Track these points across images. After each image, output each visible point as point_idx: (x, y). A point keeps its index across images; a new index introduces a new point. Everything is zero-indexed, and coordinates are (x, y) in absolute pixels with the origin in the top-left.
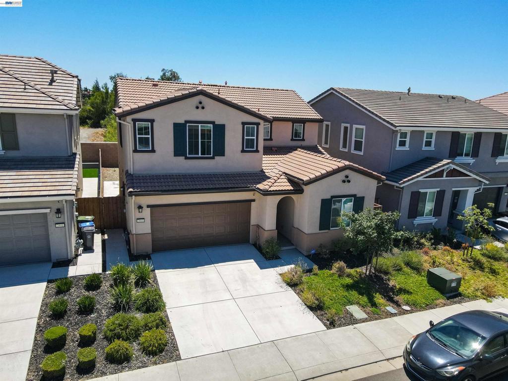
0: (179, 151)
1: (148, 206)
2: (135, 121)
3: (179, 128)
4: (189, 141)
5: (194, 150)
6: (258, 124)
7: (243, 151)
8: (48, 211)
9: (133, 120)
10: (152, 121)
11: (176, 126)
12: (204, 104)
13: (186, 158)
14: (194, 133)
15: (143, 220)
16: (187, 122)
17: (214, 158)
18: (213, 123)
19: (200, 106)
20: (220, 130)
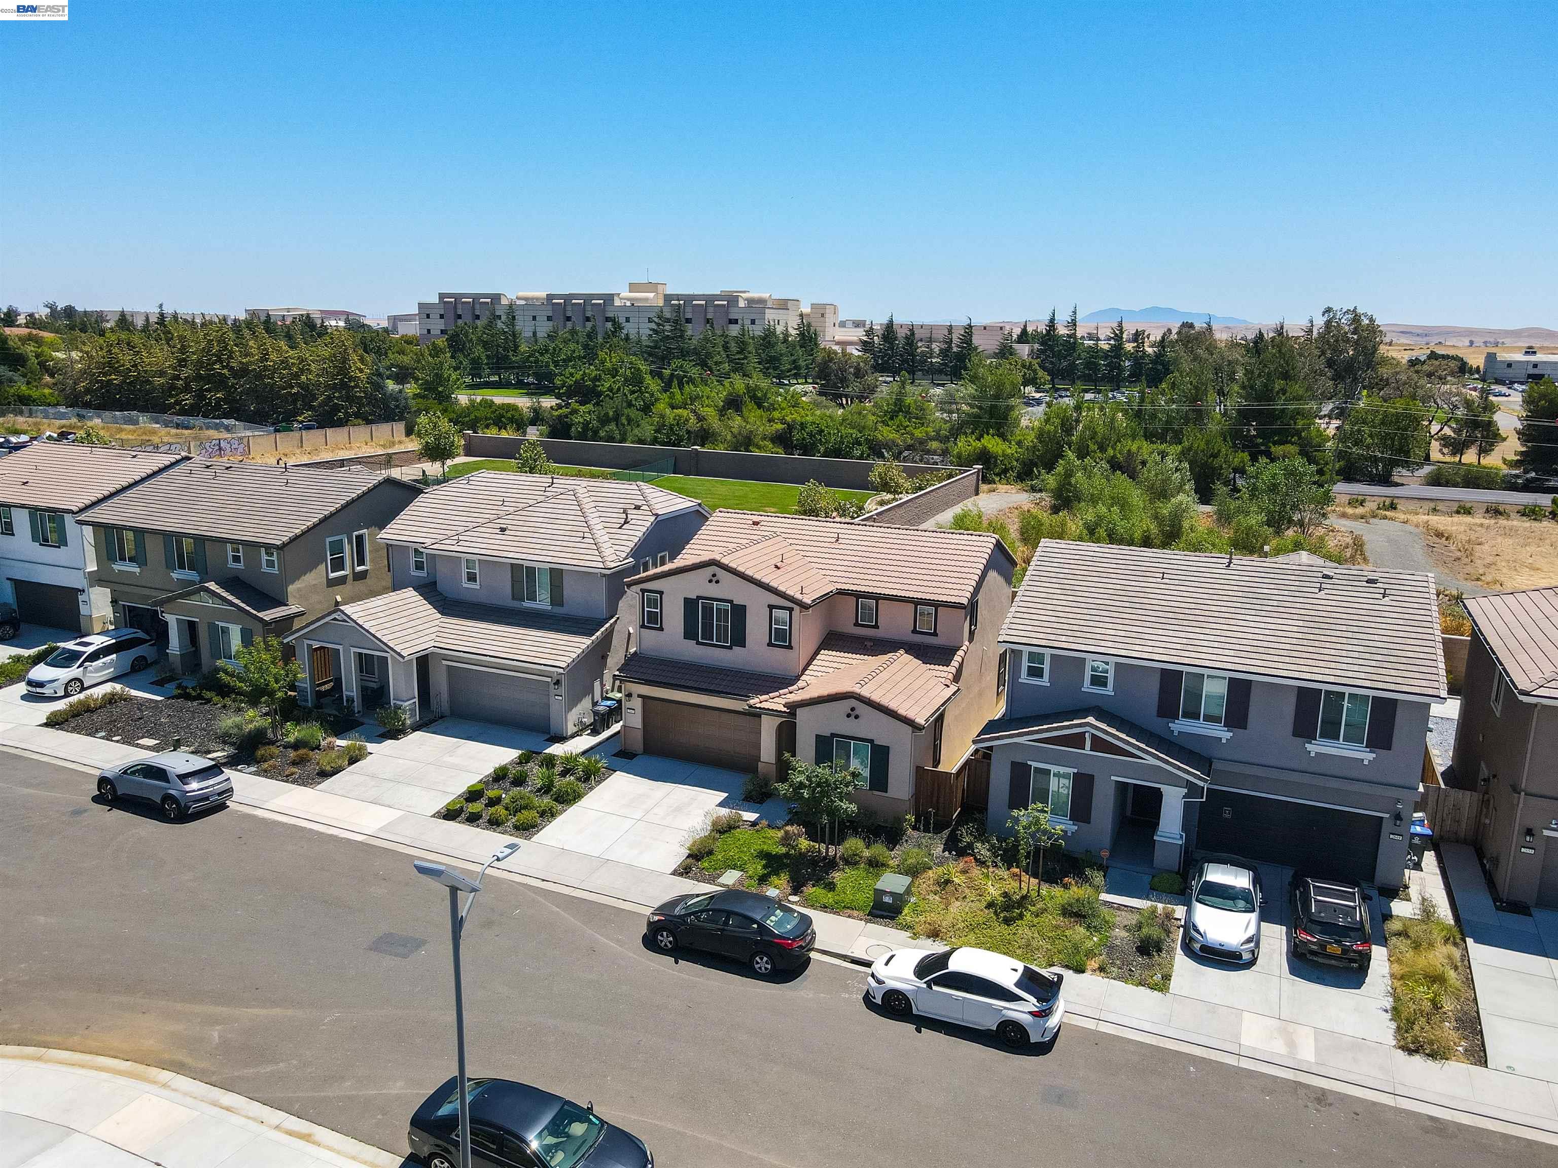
0: (690, 633)
1: (639, 696)
2: (643, 591)
3: (690, 605)
4: (702, 623)
5: (707, 634)
6: (791, 610)
7: (770, 644)
8: (549, 680)
9: (641, 590)
10: (661, 593)
11: (687, 601)
12: (718, 577)
13: (698, 643)
14: (708, 610)
15: (633, 712)
16: (699, 598)
17: (731, 649)
18: (731, 602)
19: (714, 580)
20: (740, 612)
